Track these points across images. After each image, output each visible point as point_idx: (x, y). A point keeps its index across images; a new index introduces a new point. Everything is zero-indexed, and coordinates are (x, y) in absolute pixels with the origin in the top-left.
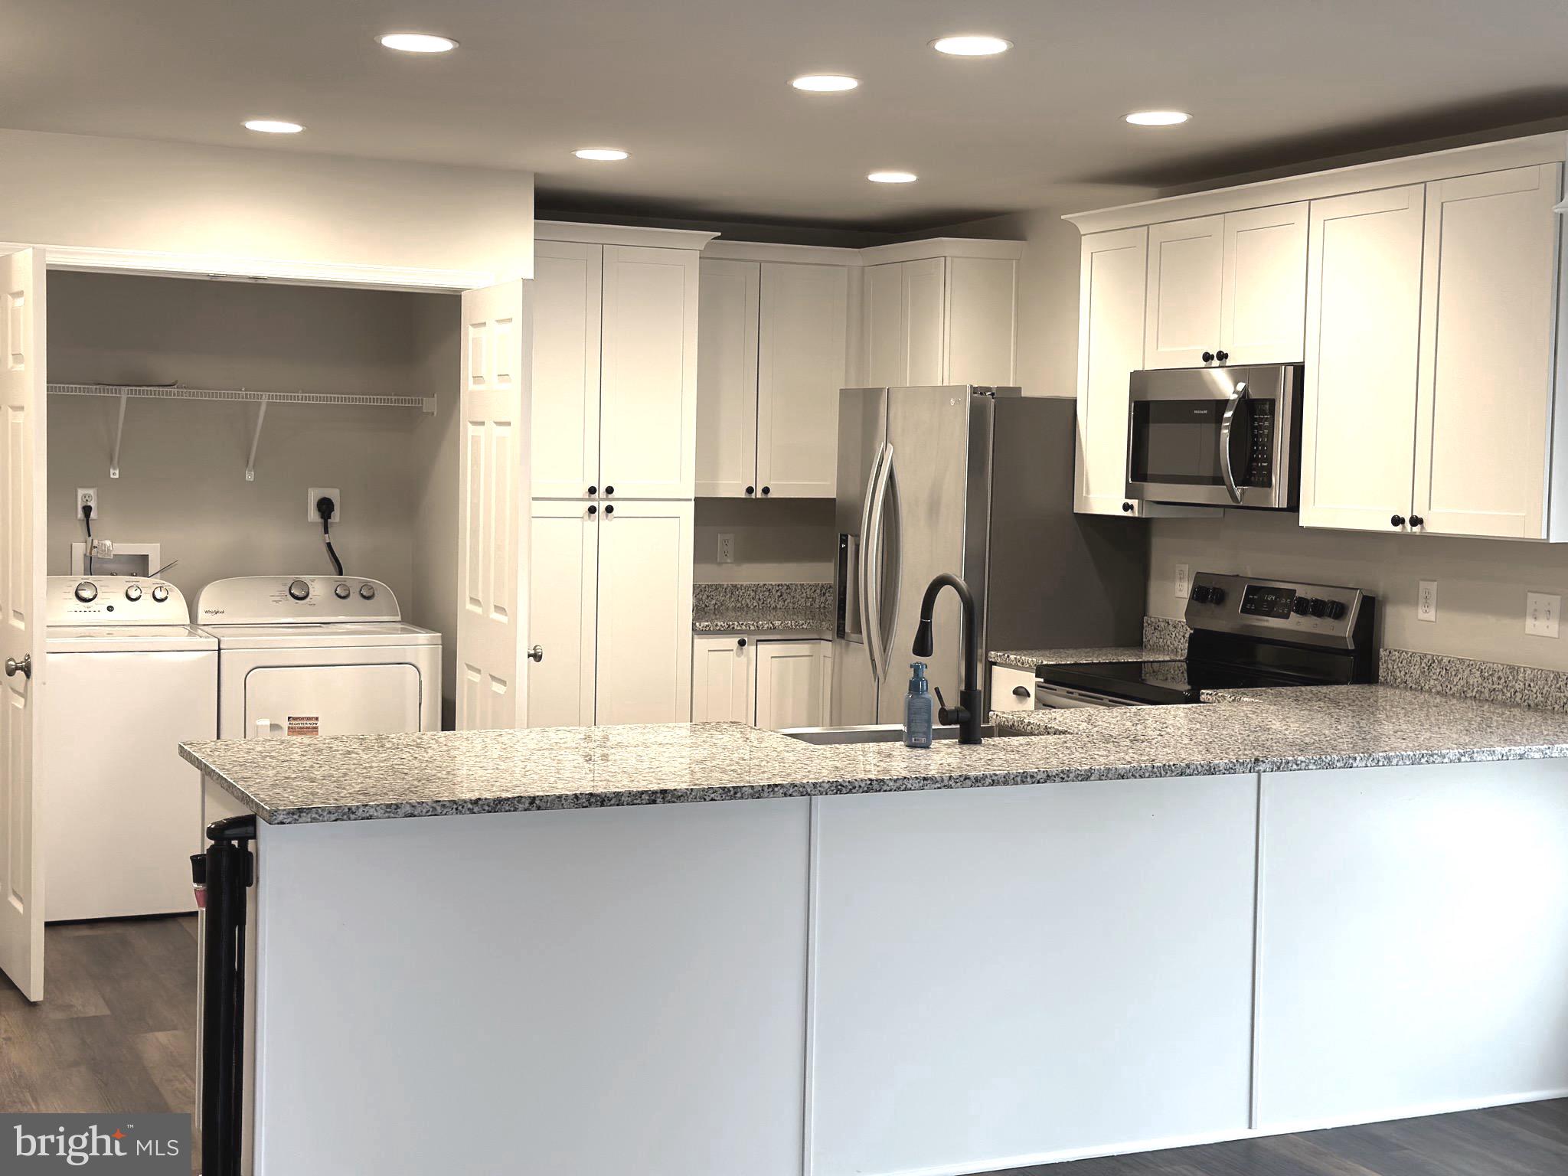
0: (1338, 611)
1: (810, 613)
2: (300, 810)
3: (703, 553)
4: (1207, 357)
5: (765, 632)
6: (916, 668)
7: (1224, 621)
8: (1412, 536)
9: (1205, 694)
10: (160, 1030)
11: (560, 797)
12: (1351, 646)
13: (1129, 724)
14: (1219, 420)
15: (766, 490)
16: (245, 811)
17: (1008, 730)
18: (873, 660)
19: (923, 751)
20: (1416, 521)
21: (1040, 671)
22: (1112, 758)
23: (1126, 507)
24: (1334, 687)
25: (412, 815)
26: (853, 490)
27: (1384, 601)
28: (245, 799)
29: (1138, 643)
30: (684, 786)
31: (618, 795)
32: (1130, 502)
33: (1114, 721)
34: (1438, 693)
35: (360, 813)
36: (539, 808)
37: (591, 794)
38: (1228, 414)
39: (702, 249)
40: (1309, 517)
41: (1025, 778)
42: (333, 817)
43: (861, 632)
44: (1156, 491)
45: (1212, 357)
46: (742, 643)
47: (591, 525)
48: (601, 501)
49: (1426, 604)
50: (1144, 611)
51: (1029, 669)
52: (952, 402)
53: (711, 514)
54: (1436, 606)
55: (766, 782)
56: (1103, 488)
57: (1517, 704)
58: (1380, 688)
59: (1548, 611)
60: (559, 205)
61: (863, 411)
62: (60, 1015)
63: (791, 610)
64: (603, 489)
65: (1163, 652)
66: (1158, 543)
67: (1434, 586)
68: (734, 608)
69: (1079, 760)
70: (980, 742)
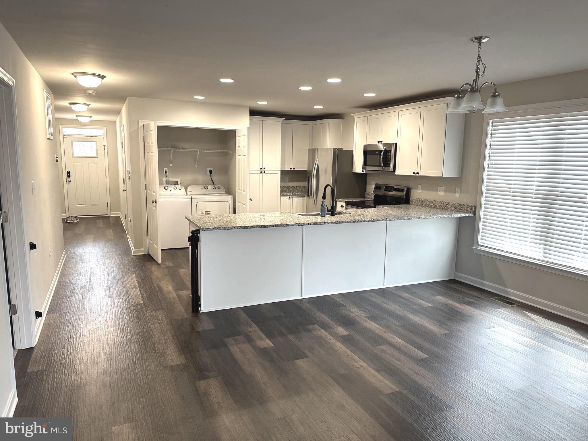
0: (402, 190)
1: (302, 192)
2: (208, 228)
3: (282, 180)
4: (378, 142)
5: (294, 195)
6: (323, 202)
7: (381, 193)
8: (417, 176)
9: (377, 206)
10: (183, 269)
11: (256, 226)
12: (405, 197)
13: (363, 212)
14: (381, 154)
15: (294, 168)
16: (198, 228)
17: (340, 213)
18: (314, 200)
19: (324, 217)
20: (418, 173)
21: (346, 202)
22: (359, 218)
23: (363, 171)
24: (401, 205)
25: (229, 229)
26: (311, 169)
27: (411, 189)
28: (198, 226)
29: (364, 197)
30: (279, 224)
31: (267, 225)
32: (363, 170)
34: (421, 206)
35: (219, 229)
36: (252, 228)
37: (262, 225)
38: (382, 153)
39: (282, 121)
40: (397, 173)
41: (343, 222)
42: (214, 230)
43: (312, 195)
44: (368, 168)
45: (379, 142)
46: (290, 197)
47: (261, 175)
48: (263, 171)
49: (419, 189)
50: (365, 190)
51: (344, 202)
52: (330, 151)
53: (284, 173)
54: (421, 189)
55: (295, 223)
56: (358, 167)
57: (436, 208)
58: (410, 205)
59: (442, 190)
60: (254, 113)
61: (313, 153)
62: (164, 266)
63: (299, 191)
64: (263, 168)
65: (369, 199)
66: (368, 178)
67: (421, 186)
68: (288, 191)
69: (353, 219)
70: (334, 216)
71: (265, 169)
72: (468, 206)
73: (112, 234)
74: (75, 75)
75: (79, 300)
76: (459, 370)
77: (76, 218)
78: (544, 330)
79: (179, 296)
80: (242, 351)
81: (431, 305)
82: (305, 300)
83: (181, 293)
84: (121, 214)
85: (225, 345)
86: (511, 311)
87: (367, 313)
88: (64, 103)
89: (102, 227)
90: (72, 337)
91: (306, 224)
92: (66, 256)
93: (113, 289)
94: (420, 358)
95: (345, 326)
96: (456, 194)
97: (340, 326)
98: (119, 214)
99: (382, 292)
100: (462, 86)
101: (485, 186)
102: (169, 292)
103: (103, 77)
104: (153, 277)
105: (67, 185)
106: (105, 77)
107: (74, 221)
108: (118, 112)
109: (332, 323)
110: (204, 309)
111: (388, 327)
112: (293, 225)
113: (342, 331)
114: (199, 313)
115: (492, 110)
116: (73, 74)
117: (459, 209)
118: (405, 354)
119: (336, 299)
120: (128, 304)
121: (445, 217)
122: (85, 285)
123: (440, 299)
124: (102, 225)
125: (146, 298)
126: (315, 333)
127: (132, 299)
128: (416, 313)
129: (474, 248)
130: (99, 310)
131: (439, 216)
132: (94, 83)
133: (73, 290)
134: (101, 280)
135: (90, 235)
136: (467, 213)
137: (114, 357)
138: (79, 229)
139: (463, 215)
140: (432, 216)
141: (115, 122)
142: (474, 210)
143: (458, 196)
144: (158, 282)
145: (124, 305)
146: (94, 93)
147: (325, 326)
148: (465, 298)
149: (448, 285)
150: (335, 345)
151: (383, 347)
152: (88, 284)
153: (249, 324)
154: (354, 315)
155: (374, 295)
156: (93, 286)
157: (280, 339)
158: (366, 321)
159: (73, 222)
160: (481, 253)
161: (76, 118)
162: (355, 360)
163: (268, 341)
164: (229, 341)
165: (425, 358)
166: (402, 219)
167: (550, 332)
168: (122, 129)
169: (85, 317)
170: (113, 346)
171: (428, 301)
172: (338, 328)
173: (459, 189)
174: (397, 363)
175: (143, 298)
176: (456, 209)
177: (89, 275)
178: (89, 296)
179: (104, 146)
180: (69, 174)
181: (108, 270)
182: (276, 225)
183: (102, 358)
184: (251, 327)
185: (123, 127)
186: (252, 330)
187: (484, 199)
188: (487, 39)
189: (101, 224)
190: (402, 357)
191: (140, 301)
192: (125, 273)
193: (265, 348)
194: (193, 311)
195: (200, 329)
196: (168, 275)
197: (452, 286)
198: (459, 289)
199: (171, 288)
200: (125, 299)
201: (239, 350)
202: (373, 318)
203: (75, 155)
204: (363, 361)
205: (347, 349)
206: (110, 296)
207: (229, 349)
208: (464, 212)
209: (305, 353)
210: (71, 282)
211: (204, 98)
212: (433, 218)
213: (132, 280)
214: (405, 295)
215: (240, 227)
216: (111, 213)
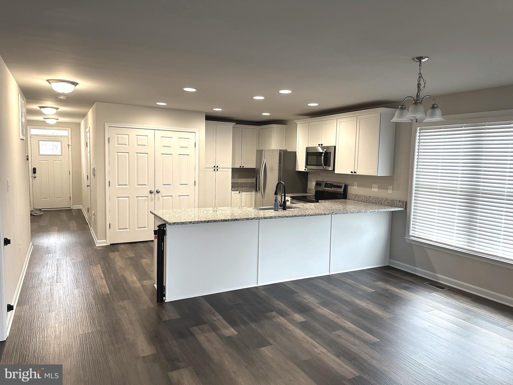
0: (341, 187)
1: (250, 187)
2: (175, 223)
3: (233, 177)
4: (319, 145)
5: (243, 190)
6: (276, 197)
7: (322, 188)
8: (354, 175)
9: (320, 201)
10: (144, 259)
11: (219, 220)
12: (343, 193)
13: (309, 206)
14: (322, 155)
15: (243, 167)
16: (164, 223)
17: (289, 208)
18: (262, 195)
19: (277, 211)
20: (355, 172)
21: (291, 197)
22: (309, 212)
23: (305, 170)
24: (340, 200)
25: (194, 223)
26: (258, 167)
27: (348, 185)
28: (164, 221)
29: (306, 192)
30: (239, 218)
31: (228, 220)
32: (306, 169)
33: (307, 206)
34: (357, 201)
35: (185, 223)
36: (215, 222)
37: (224, 220)
38: (323, 154)
39: (233, 125)
40: (336, 172)
41: (295, 216)
42: (180, 224)
43: (260, 190)
44: (309, 167)
45: (320, 145)
46: (239, 192)
47: (214, 172)
48: (216, 168)
49: (355, 186)
50: (307, 187)
51: (289, 197)
52: (276, 152)
53: (235, 171)
54: (357, 186)
55: (253, 217)
56: (301, 166)
57: (371, 203)
58: (347, 200)
59: (376, 187)
60: (210, 118)
61: (260, 153)
62: (127, 257)
63: (247, 187)
64: (216, 166)
65: (310, 194)
66: (309, 176)
67: (356, 183)
68: (237, 186)
69: (303, 213)
70: (286, 210)
71: (218, 167)
72: (400, 201)
73: (75, 226)
74: (50, 81)
75: (47, 291)
76: (410, 353)
77: (40, 211)
78: (474, 312)
79: (143, 286)
80: (208, 340)
81: (374, 291)
82: (260, 288)
83: (145, 282)
84: (82, 207)
85: (192, 335)
86: (442, 294)
87: (318, 299)
88: (35, 107)
89: (66, 219)
90: (43, 329)
91: (263, 218)
92: (33, 248)
93: (80, 280)
94: (372, 342)
95: (300, 313)
96: (389, 191)
97: (297, 312)
98: (80, 207)
99: (328, 279)
100: (405, 98)
101: (415, 184)
102: (134, 282)
103: (75, 84)
104: (117, 267)
105: (33, 180)
106: (78, 84)
107: (39, 214)
108: (84, 116)
109: (289, 310)
110: (169, 298)
111: (338, 312)
112: (252, 219)
113: (299, 317)
114: (164, 302)
115: (432, 119)
116: (48, 81)
117: (392, 204)
118: (359, 338)
119: (289, 286)
120: (96, 295)
121: (382, 211)
122: (53, 276)
123: (380, 284)
124: (65, 218)
125: (113, 289)
126: (274, 320)
127: (99, 289)
128: (361, 298)
129: (406, 238)
130: (68, 301)
131: (376, 210)
132: (67, 89)
133: (41, 280)
134: (68, 271)
135: (55, 227)
136: (399, 207)
137: (86, 349)
138: (44, 222)
139: (396, 209)
140: (371, 210)
141: (79, 124)
142: (406, 205)
143: (391, 192)
144: (122, 272)
145: (91, 295)
146: (65, 98)
147: (282, 313)
148: (402, 284)
149: (385, 271)
150: (294, 332)
151: (338, 332)
152: (56, 274)
153: (212, 312)
154: (308, 302)
155: (322, 281)
156: (60, 277)
157: (243, 327)
158: (319, 307)
159: (37, 214)
160: (413, 243)
161: (43, 120)
162: (314, 346)
163: (232, 330)
164: (195, 330)
165: (377, 342)
166: (346, 213)
167: (480, 314)
168: (87, 130)
169: (55, 308)
170: (84, 337)
171: (370, 287)
172: (294, 314)
173: (391, 187)
174: (354, 348)
175: (109, 288)
176: (389, 204)
177: (56, 266)
178: (57, 287)
179: (69, 145)
180: (34, 170)
181: (74, 261)
182: (236, 219)
183: (74, 350)
184: (215, 316)
185: (88, 128)
186: (216, 319)
187: (414, 195)
188: (426, 59)
189: (64, 216)
190: (357, 342)
191: (107, 292)
192: (91, 264)
193: (229, 336)
194: (158, 301)
195: (166, 318)
196: (131, 265)
197: (388, 272)
198: (395, 274)
199: (135, 278)
200: (93, 290)
201: (206, 340)
202: (325, 304)
203: (41, 153)
204: (323, 347)
205: (306, 335)
206: (78, 287)
207: (196, 338)
208: (396, 206)
209: (268, 340)
210: (38, 273)
211: (166, 104)
212: (371, 212)
213: (98, 270)
214: (349, 281)
215: (205, 221)
216: (74, 206)
